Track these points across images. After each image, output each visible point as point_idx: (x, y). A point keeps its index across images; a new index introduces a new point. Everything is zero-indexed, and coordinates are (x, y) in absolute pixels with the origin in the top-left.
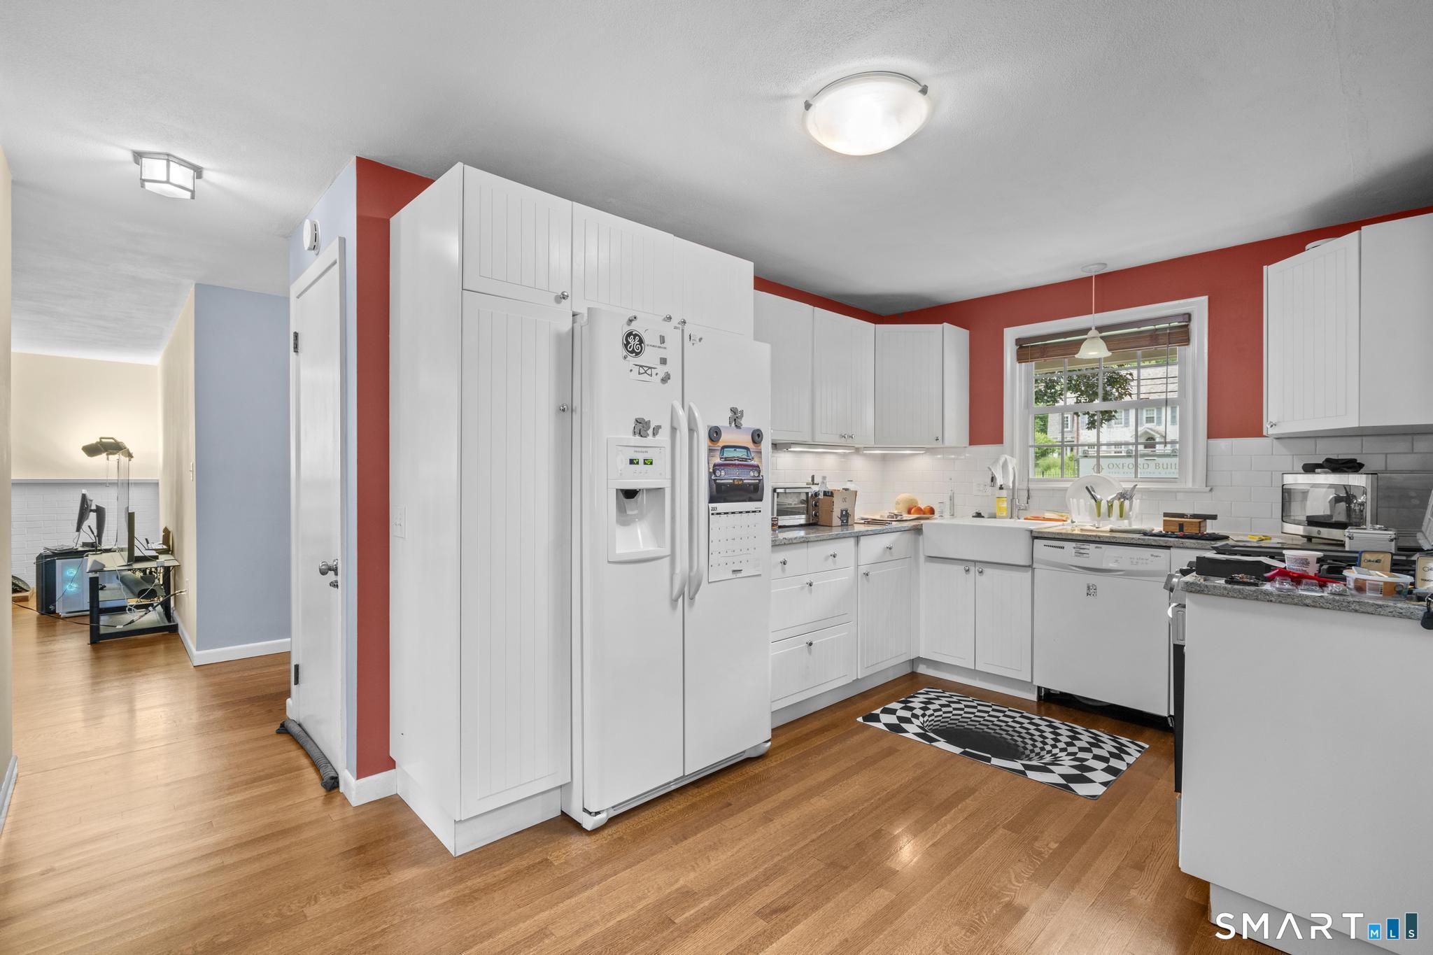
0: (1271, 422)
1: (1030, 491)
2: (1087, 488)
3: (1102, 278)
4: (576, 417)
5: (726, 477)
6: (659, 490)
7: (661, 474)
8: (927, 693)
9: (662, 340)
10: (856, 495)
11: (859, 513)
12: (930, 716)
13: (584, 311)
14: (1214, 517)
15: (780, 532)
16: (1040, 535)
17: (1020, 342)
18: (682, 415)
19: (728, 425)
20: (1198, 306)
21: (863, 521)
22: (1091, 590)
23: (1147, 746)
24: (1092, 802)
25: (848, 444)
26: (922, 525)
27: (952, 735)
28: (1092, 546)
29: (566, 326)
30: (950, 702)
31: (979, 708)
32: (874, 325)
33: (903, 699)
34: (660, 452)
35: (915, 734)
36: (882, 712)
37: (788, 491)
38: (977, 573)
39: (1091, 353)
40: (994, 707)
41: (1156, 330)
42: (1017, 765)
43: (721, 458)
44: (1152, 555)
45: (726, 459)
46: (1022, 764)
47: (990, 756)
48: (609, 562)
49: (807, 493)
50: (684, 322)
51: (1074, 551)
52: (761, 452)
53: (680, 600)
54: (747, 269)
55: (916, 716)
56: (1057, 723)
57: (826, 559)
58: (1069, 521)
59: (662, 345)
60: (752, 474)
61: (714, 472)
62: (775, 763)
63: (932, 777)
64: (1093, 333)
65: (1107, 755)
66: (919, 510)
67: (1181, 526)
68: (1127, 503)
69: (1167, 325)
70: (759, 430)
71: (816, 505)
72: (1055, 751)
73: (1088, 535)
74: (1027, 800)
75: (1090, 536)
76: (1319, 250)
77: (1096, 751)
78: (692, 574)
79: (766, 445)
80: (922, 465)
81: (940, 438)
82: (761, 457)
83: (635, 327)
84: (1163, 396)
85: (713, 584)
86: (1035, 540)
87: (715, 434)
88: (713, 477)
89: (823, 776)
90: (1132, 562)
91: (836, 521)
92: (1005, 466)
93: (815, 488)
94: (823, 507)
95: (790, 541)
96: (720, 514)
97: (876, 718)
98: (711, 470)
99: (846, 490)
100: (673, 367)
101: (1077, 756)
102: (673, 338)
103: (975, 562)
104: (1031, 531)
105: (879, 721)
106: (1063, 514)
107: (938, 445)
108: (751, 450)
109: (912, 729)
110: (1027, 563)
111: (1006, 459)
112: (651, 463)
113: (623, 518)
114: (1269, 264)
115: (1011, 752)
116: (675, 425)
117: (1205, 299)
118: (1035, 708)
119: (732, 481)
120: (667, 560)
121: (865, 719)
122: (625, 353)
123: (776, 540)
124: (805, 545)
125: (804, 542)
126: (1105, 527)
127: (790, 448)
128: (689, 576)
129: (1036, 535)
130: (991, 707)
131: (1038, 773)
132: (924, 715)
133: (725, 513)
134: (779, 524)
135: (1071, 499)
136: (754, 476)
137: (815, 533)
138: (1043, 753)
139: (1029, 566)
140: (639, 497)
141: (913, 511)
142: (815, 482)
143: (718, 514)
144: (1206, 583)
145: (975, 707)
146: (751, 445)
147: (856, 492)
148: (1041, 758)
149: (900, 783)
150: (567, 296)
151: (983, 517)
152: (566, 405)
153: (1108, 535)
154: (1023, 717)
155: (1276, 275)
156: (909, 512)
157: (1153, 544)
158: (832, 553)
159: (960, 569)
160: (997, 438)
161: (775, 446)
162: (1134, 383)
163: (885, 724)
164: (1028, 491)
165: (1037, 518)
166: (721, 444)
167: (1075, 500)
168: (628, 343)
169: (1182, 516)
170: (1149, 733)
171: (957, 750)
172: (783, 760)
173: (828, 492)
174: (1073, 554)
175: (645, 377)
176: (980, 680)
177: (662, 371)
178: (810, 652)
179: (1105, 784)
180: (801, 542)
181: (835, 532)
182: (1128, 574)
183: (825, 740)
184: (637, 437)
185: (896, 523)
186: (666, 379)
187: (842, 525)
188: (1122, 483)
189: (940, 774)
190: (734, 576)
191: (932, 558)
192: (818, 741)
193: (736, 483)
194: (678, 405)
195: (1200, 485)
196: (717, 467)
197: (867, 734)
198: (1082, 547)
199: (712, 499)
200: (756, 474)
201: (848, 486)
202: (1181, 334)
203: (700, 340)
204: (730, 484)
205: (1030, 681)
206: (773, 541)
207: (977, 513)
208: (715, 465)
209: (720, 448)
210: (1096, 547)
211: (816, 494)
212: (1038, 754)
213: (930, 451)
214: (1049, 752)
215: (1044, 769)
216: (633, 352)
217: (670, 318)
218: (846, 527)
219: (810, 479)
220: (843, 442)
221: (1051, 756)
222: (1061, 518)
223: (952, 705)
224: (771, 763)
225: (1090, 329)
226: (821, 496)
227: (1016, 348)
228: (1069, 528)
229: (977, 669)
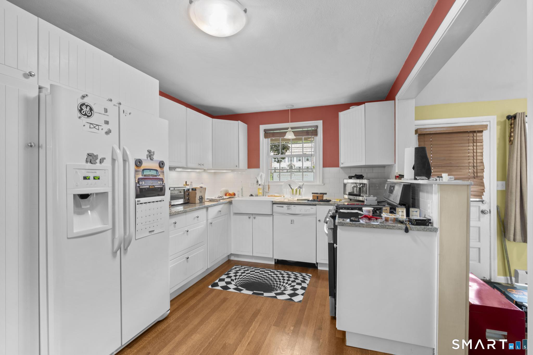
0: (342, 163)
1: (270, 186)
2: (289, 185)
3: (292, 110)
4: (42, 152)
5: (145, 185)
6: (104, 194)
7: (105, 185)
8: (235, 268)
9: (106, 111)
10: (206, 190)
11: (207, 196)
12: (238, 279)
13: (46, 85)
14: (326, 194)
15: (172, 208)
16: (276, 203)
17: (265, 131)
18: (119, 154)
19: (146, 158)
20: (320, 123)
21: (208, 200)
22: (292, 222)
23: (311, 275)
24: (300, 304)
25: (201, 167)
26: (232, 201)
27: (248, 286)
28: (293, 206)
29: (34, 93)
30: (245, 271)
31: (256, 271)
32: (212, 118)
33: (227, 273)
34: (105, 173)
35: (233, 289)
36: (219, 281)
37: (175, 189)
38: (253, 218)
39: (289, 137)
40: (261, 270)
41: (308, 130)
42: (273, 294)
43: (142, 175)
44: (311, 208)
45: (145, 176)
46: (275, 293)
47: (263, 292)
48: (68, 238)
49: (184, 190)
50: (120, 104)
51: (287, 208)
52: (164, 172)
53: (119, 252)
54: (155, 84)
55: (232, 280)
56: (283, 272)
57: (194, 219)
58: (283, 197)
59: (106, 114)
60: (159, 183)
61: (138, 182)
62: (172, 320)
63: (243, 308)
64: (290, 129)
65: (300, 282)
66: (230, 194)
67: (318, 197)
68: (301, 190)
69: (311, 129)
70: (163, 161)
71: (188, 195)
72: (284, 284)
73: (291, 202)
74: (279, 309)
75: (292, 202)
76: (354, 109)
77: (297, 281)
78: (126, 237)
79: (166, 168)
80: (230, 176)
81: (238, 166)
82: (164, 174)
83: (86, 101)
84: (310, 153)
85: (139, 240)
86: (274, 205)
87: (138, 163)
88: (138, 185)
89: (196, 321)
90: (305, 211)
91: (197, 201)
92: (261, 176)
93: (188, 187)
94: (191, 196)
95: (178, 213)
96: (142, 203)
97: (216, 285)
98: (137, 182)
99: (201, 187)
100: (113, 126)
101: (292, 285)
102: (113, 111)
103: (252, 214)
104: (272, 201)
105: (218, 286)
106: (281, 194)
107: (237, 168)
108: (159, 171)
109: (232, 286)
110: (270, 213)
111: (262, 174)
112: (99, 179)
113: (78, 209)
114: (340, 112)
115: (269, 288)
116: (115, 158)
117: (321, 121)
118: (274, 267)
119: (148, 187)
120: (110, 232)
121: (212, 286)
122: (79, 115)
123: (171, 213)
124: (185, 213)
125: (184, 212)
126: (295, 199)
127: (176, 169)
128: (124, 238)
129: (274, 203)
130: (259, 270)
131: (280, 296)
132: (236, 279)
133: (145, 203)
134: (172, 204)
135: (284, 189)
136: (160, 184)
137: (189, 208)
138: (281, 286)
139: (272, 215)
140: (90, 198)
141: (227, 195)
142: (187, 184)
143: (140, 204)
144: (344, 222)
145: (254, 271)
146: (158, 169)
147: (206, 188)
148: (280, 289)
149: (231, 315)
150: (34, 75)
151: (253, 196)
152: (34, 143)
153: (296, 201)
154: (271, 272)
155: (342, 115)
156: (226, 195)
157: (311, 204)
158: (197, 216)
159: (247, 217)
160: (258, 166)
161: (171, 168)
162: (290, 149)
163: (221, 287)
164: (269, 186)
165: (272, 196)
166: (142, 168)
167: (285, 189)
168: (82, 109)
169: (317, 193)
170: (310, 270)
171: (250, 293)
172: (176, 317)
173: (194, 189)
174: (287, 209)
175: (94, 130)
176: (254, 259)
177: (106, 128)
178: (187, 262)
179: (302, 295)
180: (183, 213)
181: (197, 207)
182: (304, 215)
183: (196, 301)
184: (89, 164)
185: (222, 200)
186: (108, 132)
187: (200, 203)
188: (299, 183)
189: (246, 306)
190: (150, 234)
191: (236, 214)
192: (192, 303)
193: (151, 187)
194: (116, 147)
195: (321, 183)
196: (140, 180)
197: (214, 293)
198: (289, 206)
199: (137, 197)
200: (161, 183)
201: (201, 185)
202: (314, 133)
203: (130, 114)
204: (147, 188)
205: (272, 257)
206: (170, 214)
207: (251, 194)
208: (139, 179)
209: (142, 170)
210: (294, 206)
211: (188, 190)
212: (279, 287)
213: (233, 171)
214: (282, 285)
215: (282, 294)
216: (85, 115)
217: (111, 100)
218: (202, 203)
219: (185, 183)
220: (199, 167)
221: (283, 287)
222: (280, 196)
223: (246, 272)
224: (171, 321)
225: (288, 128)
226: (191, 191)
227: (264, 133)
228: (283, 199)
229: (253, 255)
